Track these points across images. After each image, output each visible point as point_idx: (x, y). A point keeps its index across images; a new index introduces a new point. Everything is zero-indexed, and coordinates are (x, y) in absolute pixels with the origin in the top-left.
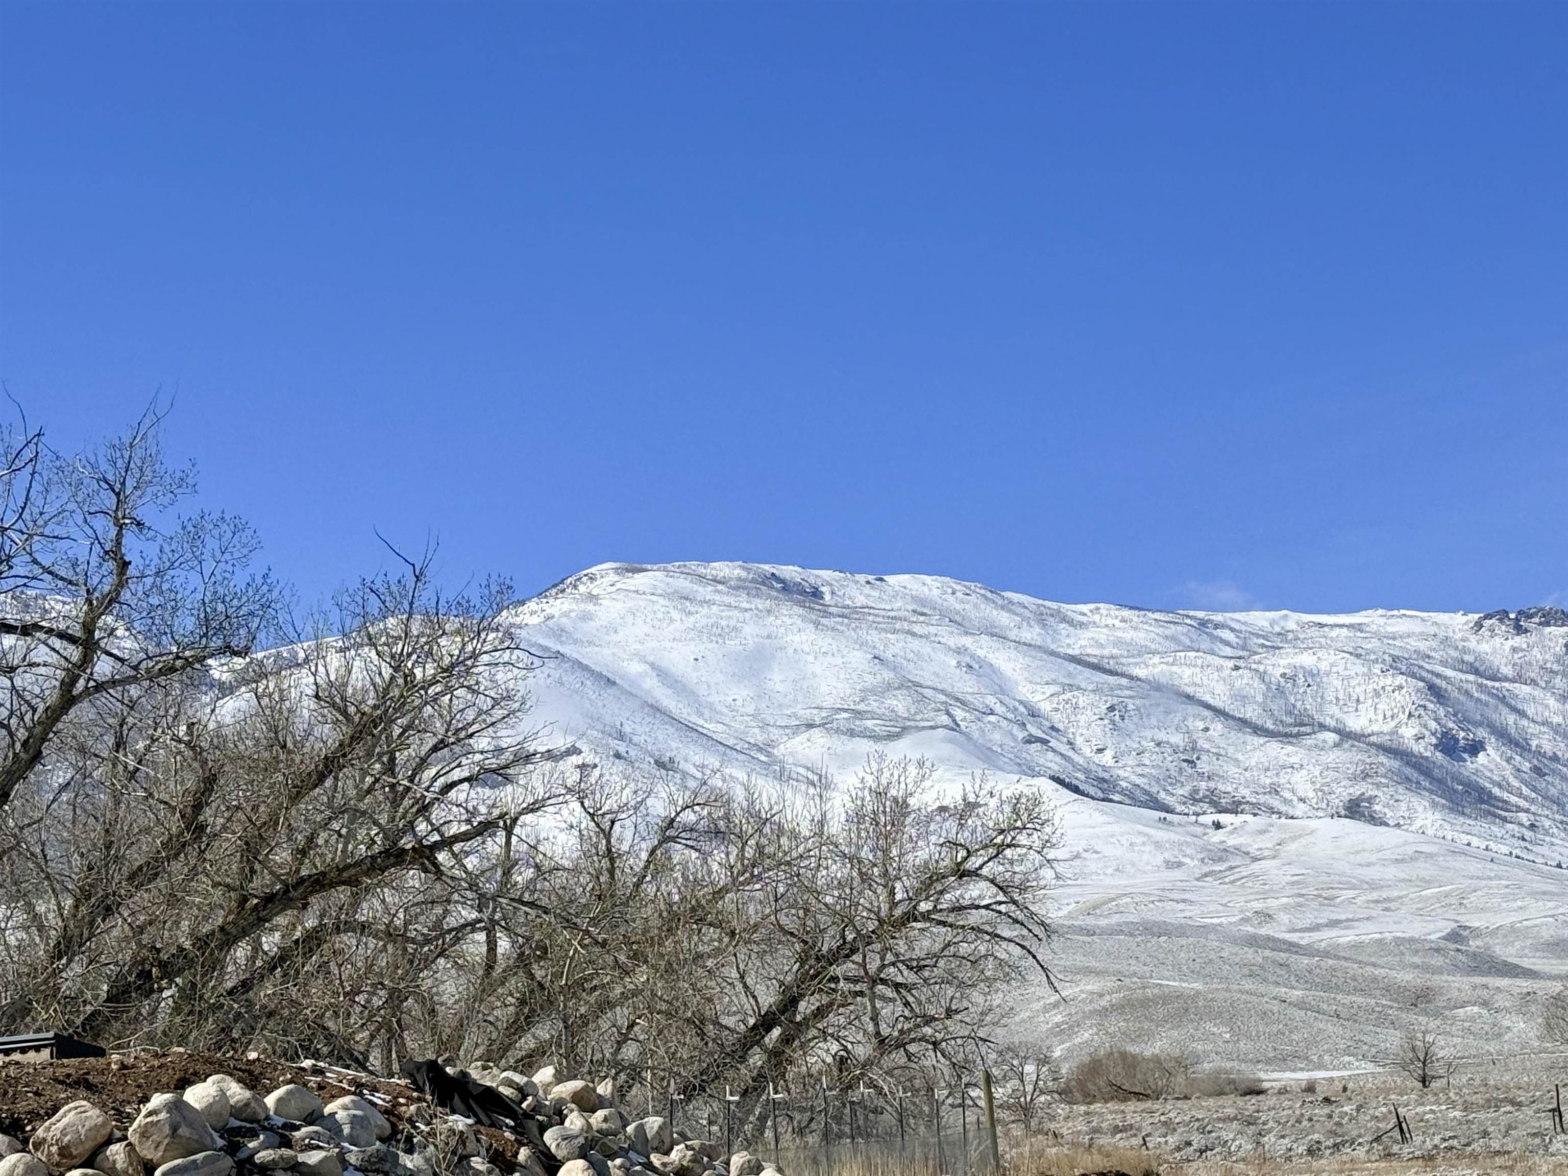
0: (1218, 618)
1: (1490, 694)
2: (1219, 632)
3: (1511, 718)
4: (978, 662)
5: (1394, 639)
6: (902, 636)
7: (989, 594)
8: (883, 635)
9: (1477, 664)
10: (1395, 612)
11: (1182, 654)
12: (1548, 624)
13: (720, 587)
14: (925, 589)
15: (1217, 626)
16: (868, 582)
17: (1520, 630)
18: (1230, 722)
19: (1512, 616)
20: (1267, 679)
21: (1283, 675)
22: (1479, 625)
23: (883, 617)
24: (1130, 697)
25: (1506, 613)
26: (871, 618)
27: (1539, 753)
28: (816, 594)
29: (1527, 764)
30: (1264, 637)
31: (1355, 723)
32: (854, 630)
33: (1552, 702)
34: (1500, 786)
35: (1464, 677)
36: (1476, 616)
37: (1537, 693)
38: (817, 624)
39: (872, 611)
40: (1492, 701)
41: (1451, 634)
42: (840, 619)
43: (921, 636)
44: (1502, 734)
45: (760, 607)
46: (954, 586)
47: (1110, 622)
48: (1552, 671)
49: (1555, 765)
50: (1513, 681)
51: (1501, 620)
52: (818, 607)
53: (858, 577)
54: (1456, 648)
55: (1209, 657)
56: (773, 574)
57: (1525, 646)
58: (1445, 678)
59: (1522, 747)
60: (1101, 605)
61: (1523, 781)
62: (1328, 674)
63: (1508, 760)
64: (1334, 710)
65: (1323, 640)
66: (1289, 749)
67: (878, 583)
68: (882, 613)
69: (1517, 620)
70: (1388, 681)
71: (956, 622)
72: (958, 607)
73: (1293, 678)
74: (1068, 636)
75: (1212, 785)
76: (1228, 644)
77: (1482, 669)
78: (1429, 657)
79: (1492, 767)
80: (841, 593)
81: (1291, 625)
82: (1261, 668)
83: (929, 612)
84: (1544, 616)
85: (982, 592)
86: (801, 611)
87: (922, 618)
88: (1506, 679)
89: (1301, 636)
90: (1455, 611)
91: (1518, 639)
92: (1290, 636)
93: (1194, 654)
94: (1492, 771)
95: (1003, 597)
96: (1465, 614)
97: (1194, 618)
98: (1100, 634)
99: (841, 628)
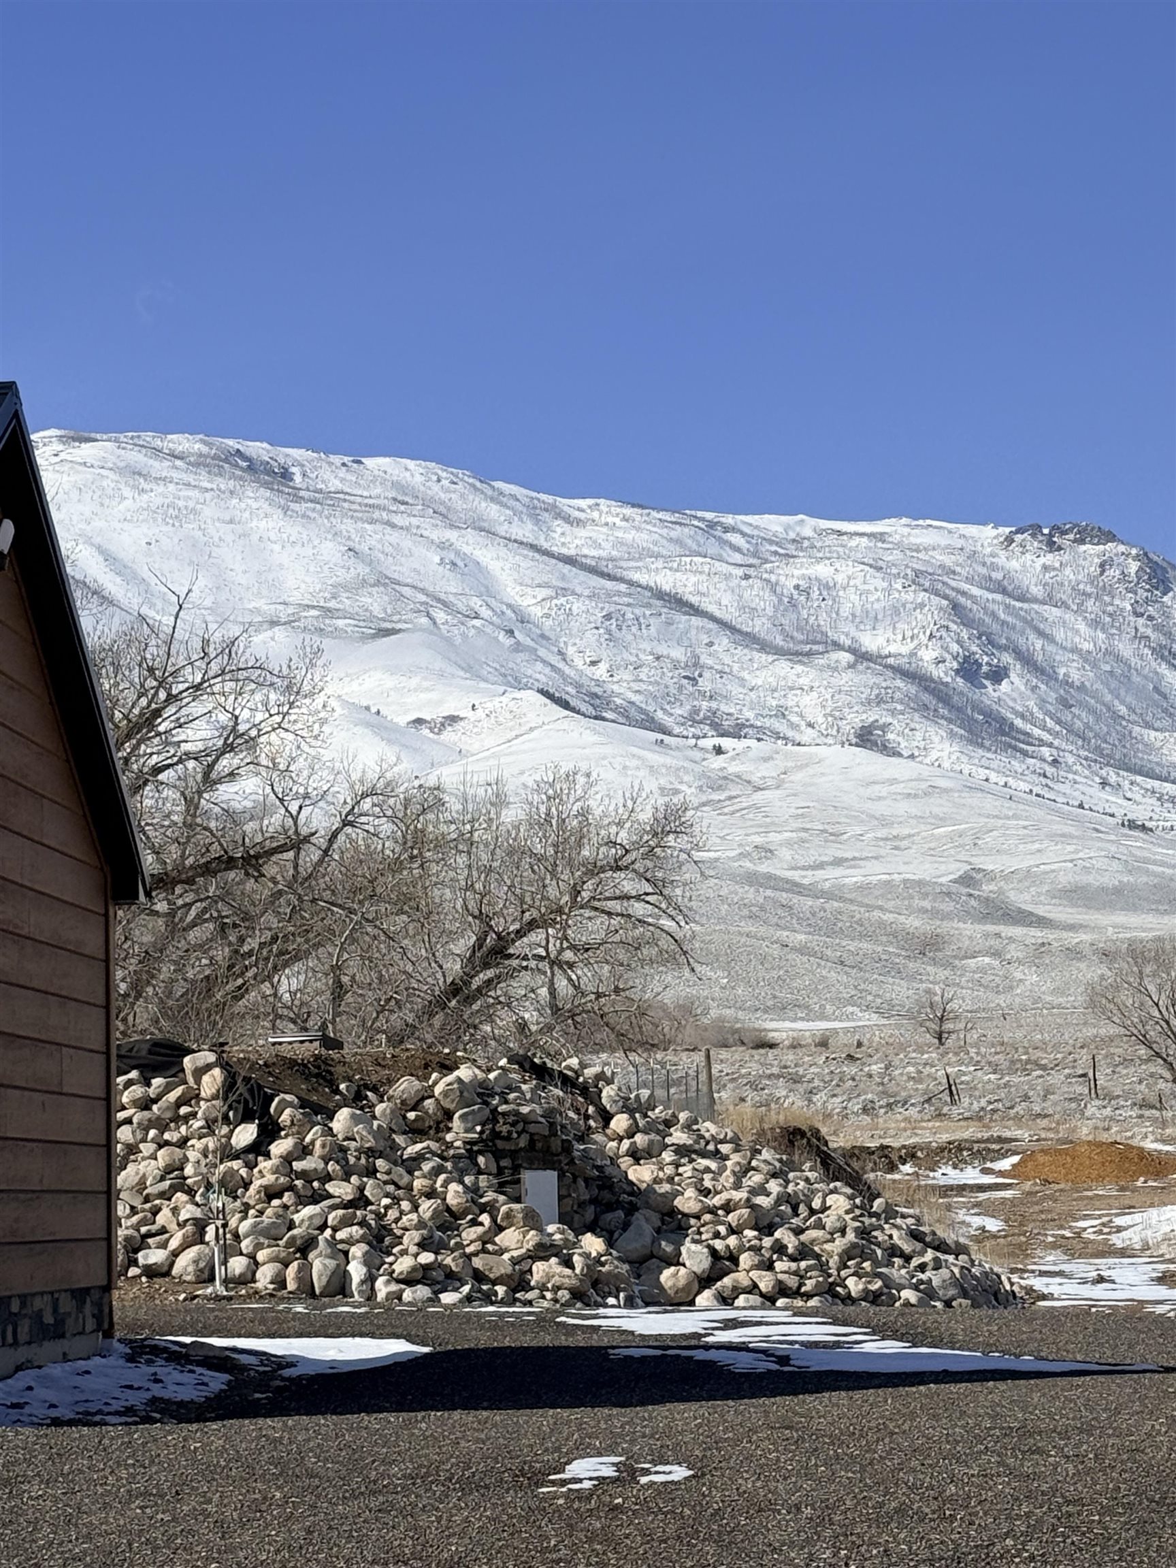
0: (729, 519)
1: (1017, 616)
2: (730, 537)
3: (1039, 644)
4: (463, 560)
5: (918, 551)
6: (379, 527)
7: (478, 484)
8: (360, 524)
9: (1005, 583)
10: (921, 522)
11: (688, 559)
12: (1082, 541)
13: (178, 463)
14: (408, 474)
15: (726, 530)
16: (344, 464)
17: (1052, 546)
18: (738, 637)
19: (1046, 531)
20: (779, 590)
21: (797, 587)
22: (1009, 540)
23: (360, 504)
24: (629, 605)
25: (1039, 528)
26: (346, 505)
27: (1067, 683)
28: (286, 475)
29: (1054, 695)
30: (777, 544)
31: (872, 642)
32: (327, 518)
33: (1082, 627)
34: (1023, 717)
35: (990, 596)
36: (1008, 530)
37: (1069, 616)
38: (285, 510)
39: (347, 497)
40: (1019, 624)
41: (979, 549)
42: (312, 505)
43: (402, 528)
44: (1026, 660)
45: (223, 487)
46: (440, 472)
47: (610, 520)
48: (1084, 594)
49: (1082, 696)
50: (1043, 602)
51: (1033, 536)
52: (287, 490)
53: (332, 458)
54: (984, 564)
55: (717, 564)
56: (238, 450)
57: (1057, 565)
58: (971, 597)
59: (1049, 676)
60: (602, 501)
61: (1047, 713)
62: (845, 588)
63: (1033, 689)
64: (850, 628)
65: (840, 549)
66: (799, 668)
67: (355, 465)
68: (359, 499)
69: (1051, 535)
70: (910, 597)
71: (440, 514)
72: (443, 496)
73: (807, 592)
74: (563, 534)
75: (714, 705)
76: (738, 549)
77: (1010, 588)
78: (954, 572)
79: (1015, 695)
80: (313, 476)
81: (807, 532)
82: (773, 578)
83: (411, 501)
84: (1079, 532)
85: (471, 480)
86: (268, 493)
87: (402, 508)
88: (1035, 600)
89: (818, 545)
90: (984, 523)
91: (1050, 556)
92: (806, 543)
93: (701, 560)
94: (1014, 700)
95: (493, 487)
96: (995, 527)
97: (702, 519)
98: (599, 533)
99: (313, 515)
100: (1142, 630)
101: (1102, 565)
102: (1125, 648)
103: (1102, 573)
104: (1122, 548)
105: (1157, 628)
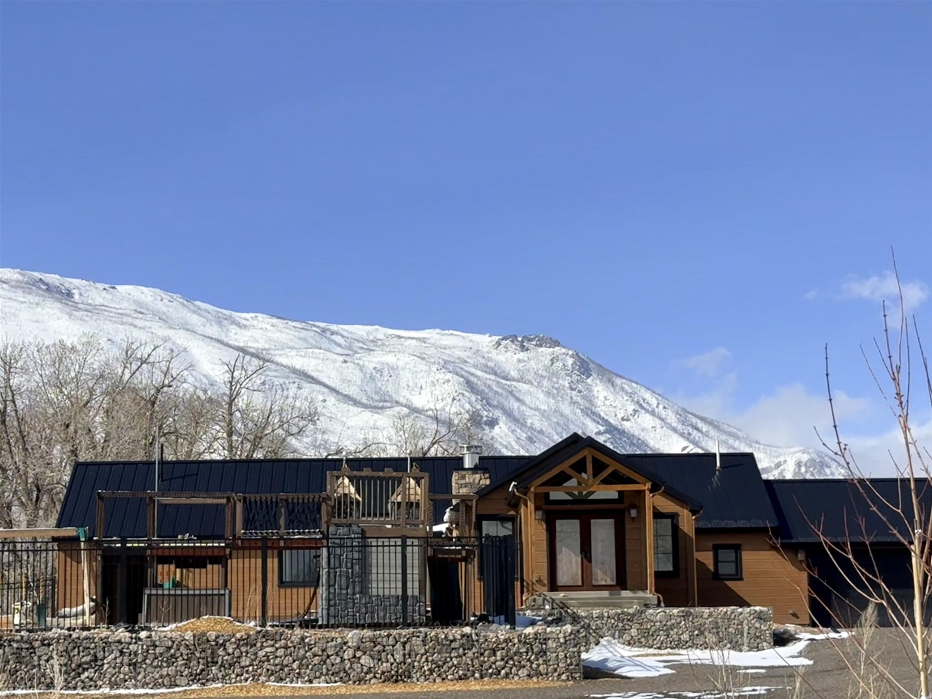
0: (334, 327)
1: (504, 389)
2: (334, 337)
3: (516, 405)
4: (177, 348)
5: (445, 349)
6: (127, 327)
7: (185, 302)
8: (115, 325)
9: (496, 369)
10: (446, 332)
11: (311, 350)
12: (541, 346)
13: (5, 286)
14: (143, 296)
15: (333, 333)
16: (105, 289)
17: (523, 348)
18: (340, 397)
19: (520, 339)
20: (364, 370)
21: (375, 368)
22: (498, 344)
23: (115, 313)
24: (276, 377)
25: (516, 337)
26: (106, 313)
27: (531, 428)
28: (69, 294)
29: (525, 435)
30: (362, 342)
31: (419, 402)
32: (95, 321)
33: (541, 396)
34: (506, 447)
35: (489, 376)
36: (497, 338)
37: (532, 389)
38: (70, 315)
39: (107, 309)
40: (504, 393)
41: (481, 348)
42: (86, 313)
43: (140, 328)
44: (509, 414)
45: (32, 301)
46: (163, 295)
47: (264, 326)
48: (542, 376)
49: (540, 436)
50: (518, 381)
51: (512, 341)
52: (70, 303)
53: (98, 285)
54: (484, 357)
55: (328, 353)
56: (41, 279)
57: (526, 359)
58: (477, 376)
59: (522, 424)
60: (259, 315)
61: (521, 445)
62: (404, 369)
63: (513, 431)
64: (405, 393)
65: (400, 347)
66: (376, 416)
67: (112, 290)
68: (114, 310)
69: (522, 342)
70: (442, 376)
71: (163, 320)
72: (164, 309)
73: (381, 371)
74: (236, 334)
75: (326, 437)
76: (339, 345)
77: (498, 372)
78: (466, 362)
79: (502, 435)
80: (86, 295)
81: (380, 336)
82: (361, 363)
83: (145, 312)
84: (539, 340)
85: (181, 300)
86: (59, 305)
87: (140, 316)
88: (514, 380)
89: (387, 343)
90: (484, 333)
91: (522, 354)
92: (380, 343)
93: (317, 351)
94: (502, 438)
95: (194, 305)
96: (490, 336)
97: (317, 327)
98: (257, 333)
99: (87, 319)
100: (574, 398)
101: (552, 360)
102: (566, 409)
103: (552, 364)
104: (563, 350)
105: (583, 397)
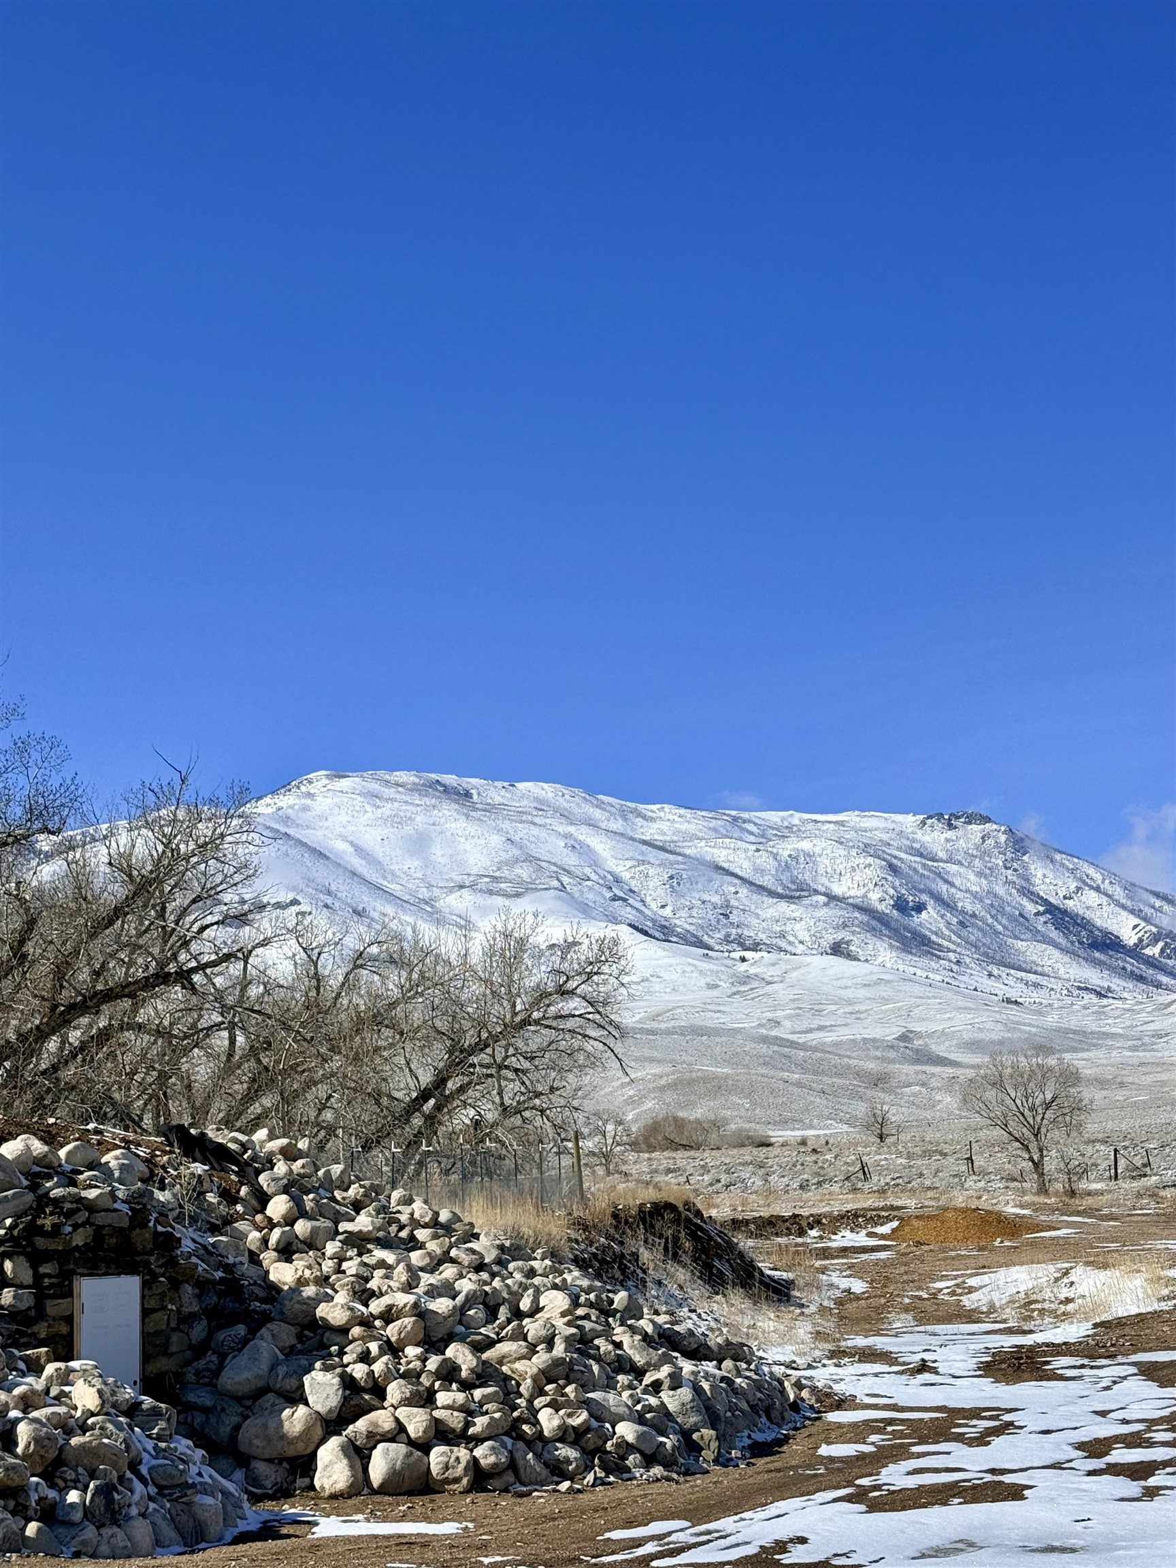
0: (746, 815)
1: (930, 870)
2: (746, 825)
3: (945, 887)
4: (579, 844)
5: (866, 831)
6: (526, 825)
7: (587, 797)
8: (514, 824)
9: (922, 850)
10: (867, 813)
11: (721, 840)
12: (970, 823)
13: (400, 789)
14: (544, 792)
15: (744, 822)
16: (503, 787)
17: (951, 826)
18: (754, 888)
19: (946, 817)
20: (778, 858)
21: (790, 856)
22: (923, 823)
23: (514, 811)
24: (684, 870)
25: (942, 815)
26: (505, 812)
27: (963, 912)
28: (468, 795)
29: (955, 920)
30: (776, 829)
31: (838, 889)
32: (494, 820)
33: (972, 877)
34: (936, 934)
35: (913, 858)
36: (922, 817)
37: (962, 870)
38: (467, 816)
39: (506, 807)
40: (932, 876)
41: (904, 829)
42: (484, 813)
43: (540, 825)
44: (938, 898)
45: (428, 803)
46: (563, 790)
47: (671, 817)
48: (972, 856)
49: (973, 920)
50: (947, 862)
51: (939, 820)
52: (468, 804)
53: (497, 783)
54: (908, 839)
55: (739, 843)
56: (437, 781)
57: (954, 838)
58: (900, 859)
59: (952, 908)
60: (665, 806)
61: (952, 931)
62: (820, 856)
63: (942, 916)
64: (824, 880)
65: (817, 832)
66: (793, 907)
67: (511, 787)
69: (950, 820)
70: (862, 860)
71: (564, 816)
72: (566, 805)
73: (796, 859)
74: (642, 827)
75: (740, 931)
76: (752, 833)
77: (925, 853)
78: (889, 844)
79: (931, 920)
80: (485, 795)
81: (796, 822)
82: (775, 851)
83: (546, 809)
84: (967, 817)
85: (583, 795)
86: (457, 806)
87: (541, 813)
88: (941, 861)
89: (803, 829)
90: (907, 813)
91: (950, 833)
92: (795, 829)
93: (729, 840)
94: (931, 924)
95: (597, 799)
96: (914, 815)
97: (729, 815)
98: (664, 826)
99: (485, 819)
100: (1010, 877)
101: (983, 838)
102: (1000, 890)
103: (984, 841)
104: (995, 827)
105: (1019, 876)
